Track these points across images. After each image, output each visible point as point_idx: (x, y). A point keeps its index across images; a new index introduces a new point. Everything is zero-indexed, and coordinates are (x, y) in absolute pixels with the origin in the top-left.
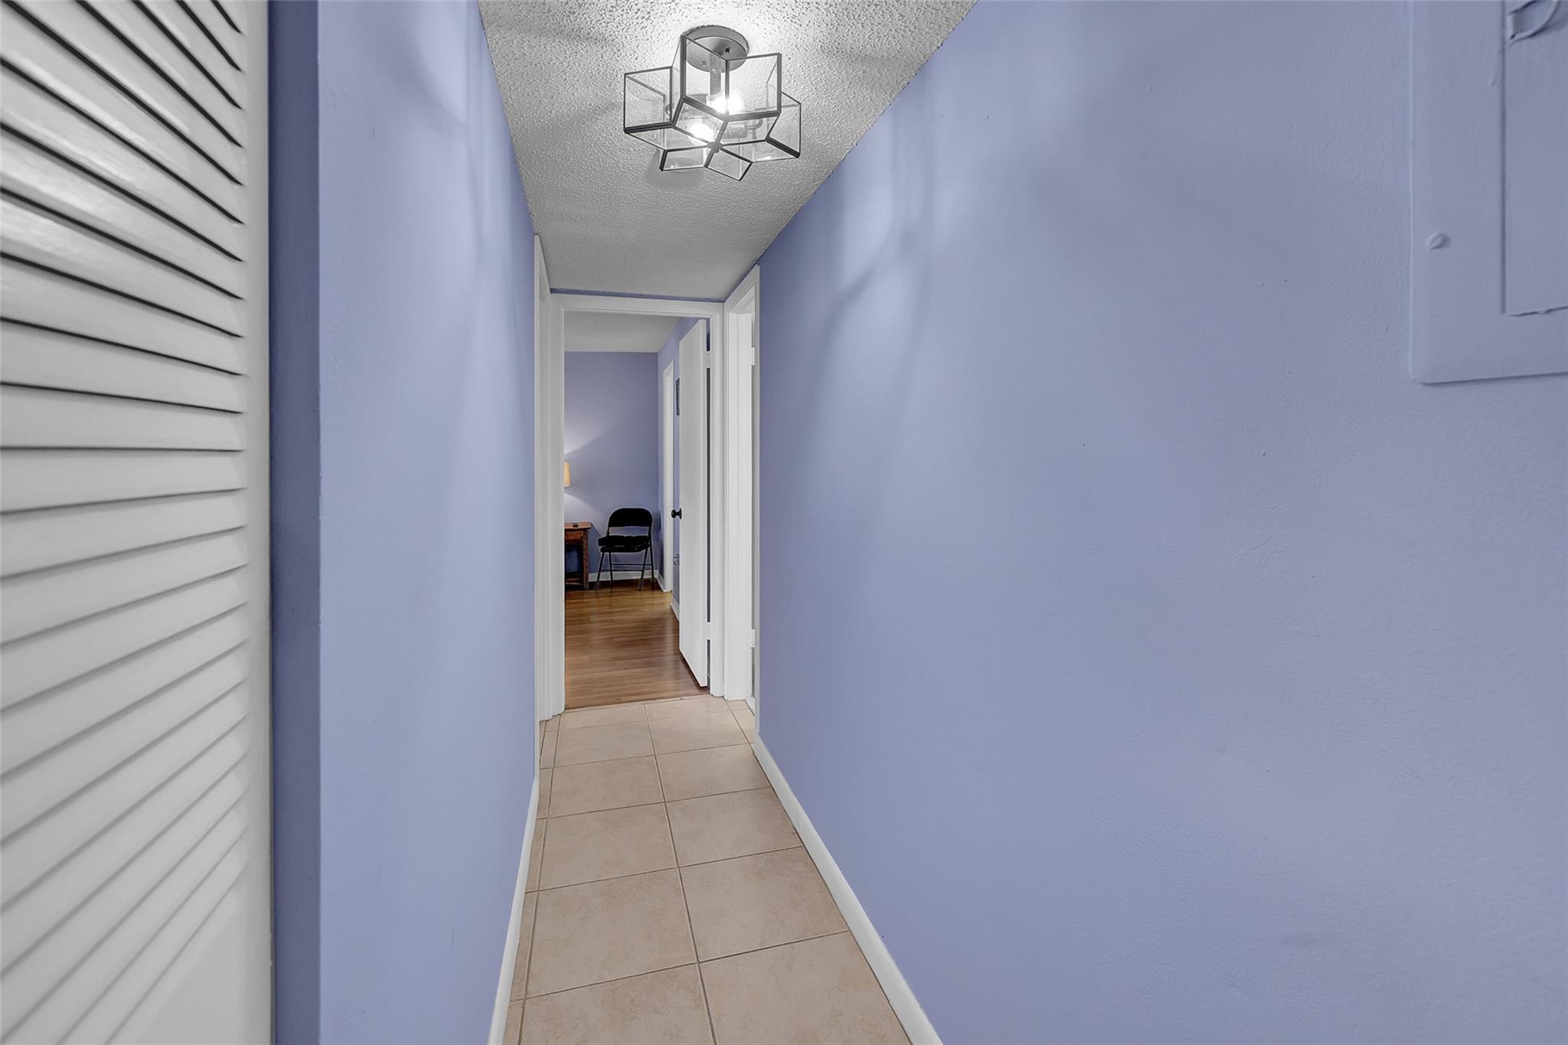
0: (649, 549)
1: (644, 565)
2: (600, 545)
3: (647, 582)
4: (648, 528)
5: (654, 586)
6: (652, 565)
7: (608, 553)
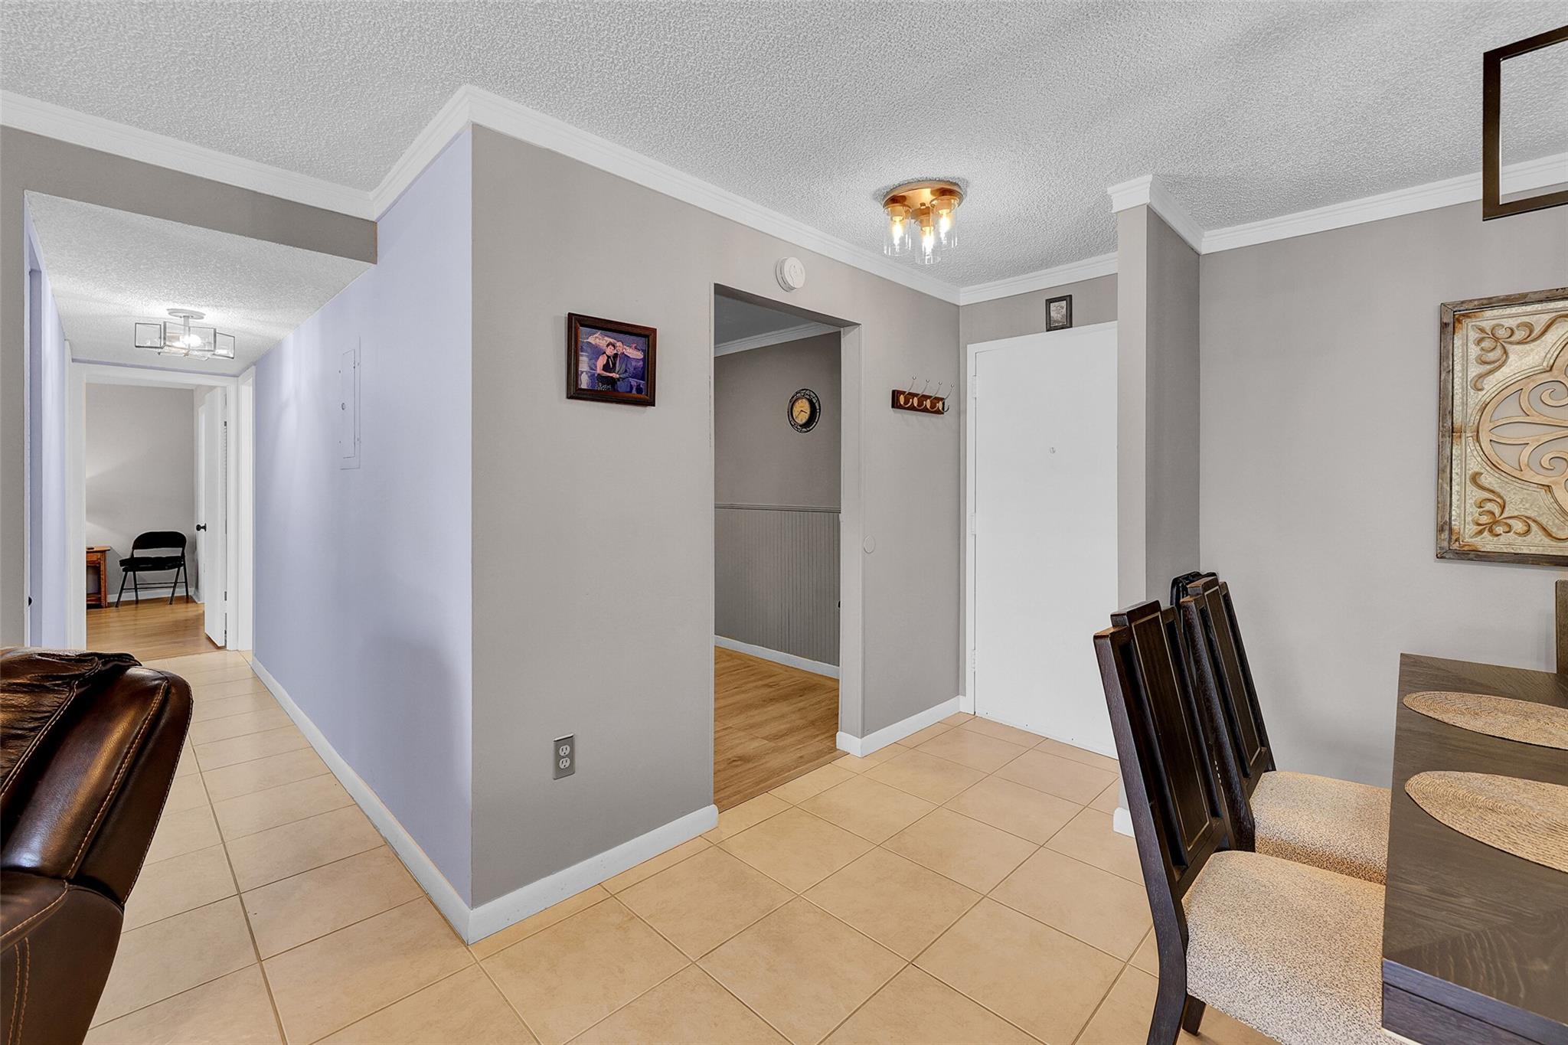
0: (182, 568)
1: (176, 583)
2: (121, 566)
3: (180, 599)
4: (181, 549)
5: (188, 599)
6: (186, 582)
7: (132, 573)
